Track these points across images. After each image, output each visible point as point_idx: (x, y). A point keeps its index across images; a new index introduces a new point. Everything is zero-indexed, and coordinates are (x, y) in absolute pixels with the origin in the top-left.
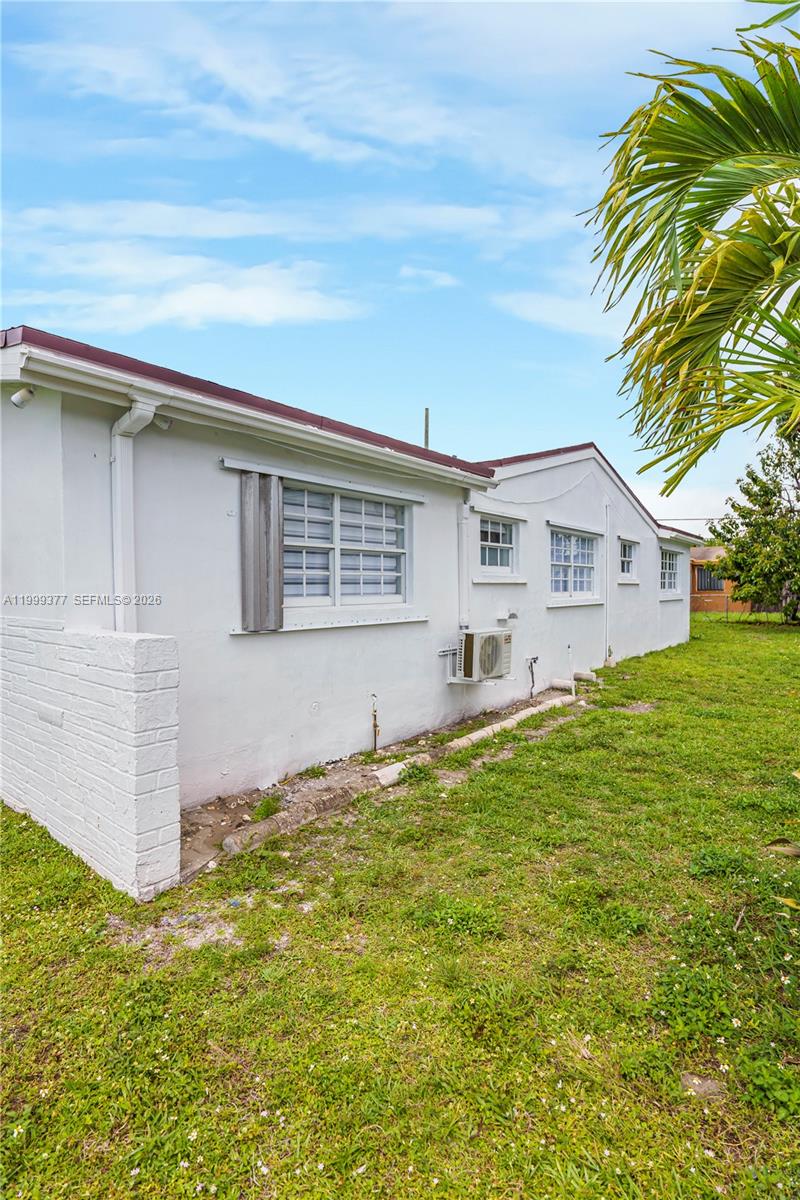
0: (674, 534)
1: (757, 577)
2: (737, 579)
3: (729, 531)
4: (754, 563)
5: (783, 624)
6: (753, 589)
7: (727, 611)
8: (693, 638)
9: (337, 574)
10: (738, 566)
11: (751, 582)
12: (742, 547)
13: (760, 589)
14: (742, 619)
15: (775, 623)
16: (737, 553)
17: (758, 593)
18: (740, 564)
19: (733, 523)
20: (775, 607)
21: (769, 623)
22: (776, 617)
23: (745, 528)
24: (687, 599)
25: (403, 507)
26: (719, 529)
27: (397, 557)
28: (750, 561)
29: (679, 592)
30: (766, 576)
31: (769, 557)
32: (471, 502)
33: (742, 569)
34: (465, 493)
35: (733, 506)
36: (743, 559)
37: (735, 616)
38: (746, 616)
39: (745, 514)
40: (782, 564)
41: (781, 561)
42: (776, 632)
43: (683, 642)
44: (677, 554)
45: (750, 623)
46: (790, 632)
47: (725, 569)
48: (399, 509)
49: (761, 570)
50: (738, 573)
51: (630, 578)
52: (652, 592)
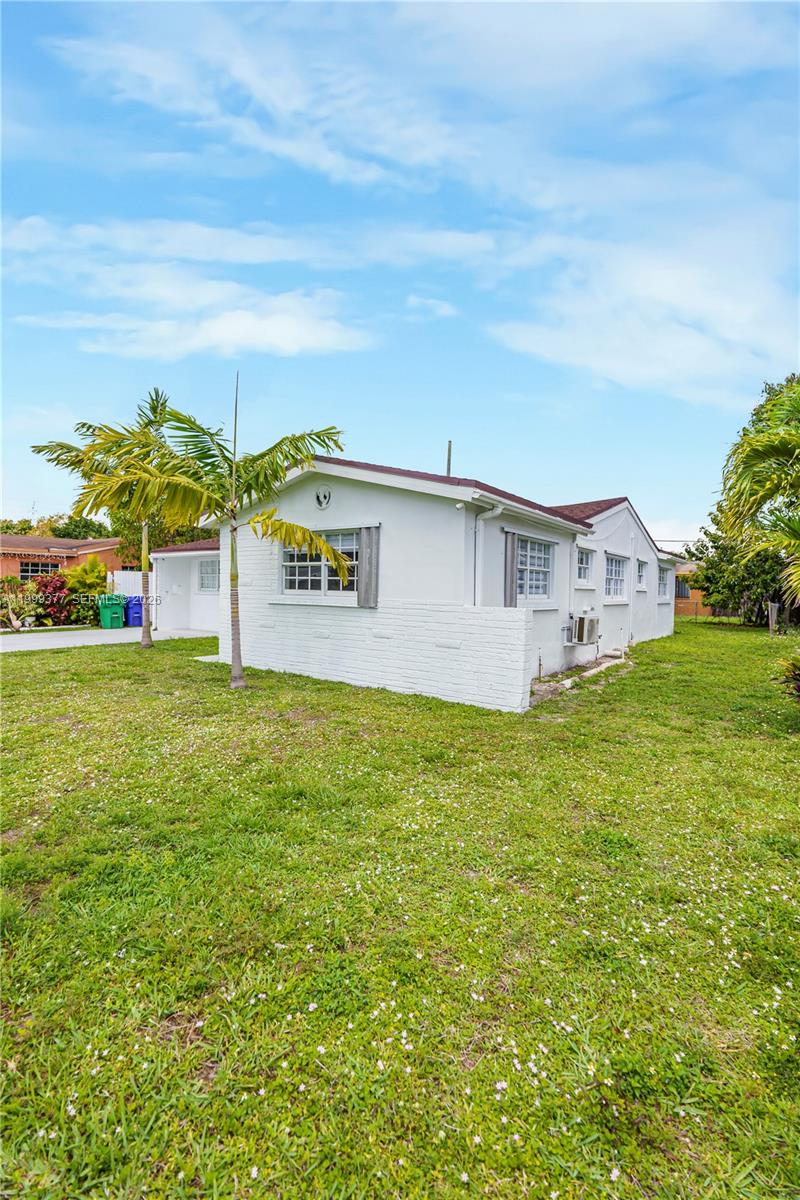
0: (670, 557)
1: (723, 588)
2: (706, 589)
3: (702, 552)
4: (721, 578)
5: (740, 625)
6: (720, 597)
7: (696, 614)
8: (676, 633)
9: (527, 583)
10: (708, 579)
11: (719, 592)
12: (711, 565)
13: (725, 597)
14: (709, 620)
15: (735, 625)
16: (707, 569)
17: (723, 600)
19: (704, 546)
20: (735, 612)
21: (730, 624)
22: (734, 620)
23: (714, 550)
24: (673, 602)
25: (549, 545)
26: (693, 550)
27: (545, 573)
28: (718, 575)
29: (668, 597)
30: (731, 587)
31: (734, 573)
32: (576, 542)
33: (711, 582)
34: (574, 536)
35: (705, 533)
36: (712, 574)
37: (701, 619)
38: (711, 619)
39: (714, 539)
40: (744, 579)
41: (743, 576)
42: (737, 630)
43: (670, 634)
44: (667, 570)
45: (715, 624)
46: (748, 631)
47: (696, 581)
48: (547, 547)
49: (727, 583)
50: (707, 585)
51: (643, 587)
52: (654, 597)
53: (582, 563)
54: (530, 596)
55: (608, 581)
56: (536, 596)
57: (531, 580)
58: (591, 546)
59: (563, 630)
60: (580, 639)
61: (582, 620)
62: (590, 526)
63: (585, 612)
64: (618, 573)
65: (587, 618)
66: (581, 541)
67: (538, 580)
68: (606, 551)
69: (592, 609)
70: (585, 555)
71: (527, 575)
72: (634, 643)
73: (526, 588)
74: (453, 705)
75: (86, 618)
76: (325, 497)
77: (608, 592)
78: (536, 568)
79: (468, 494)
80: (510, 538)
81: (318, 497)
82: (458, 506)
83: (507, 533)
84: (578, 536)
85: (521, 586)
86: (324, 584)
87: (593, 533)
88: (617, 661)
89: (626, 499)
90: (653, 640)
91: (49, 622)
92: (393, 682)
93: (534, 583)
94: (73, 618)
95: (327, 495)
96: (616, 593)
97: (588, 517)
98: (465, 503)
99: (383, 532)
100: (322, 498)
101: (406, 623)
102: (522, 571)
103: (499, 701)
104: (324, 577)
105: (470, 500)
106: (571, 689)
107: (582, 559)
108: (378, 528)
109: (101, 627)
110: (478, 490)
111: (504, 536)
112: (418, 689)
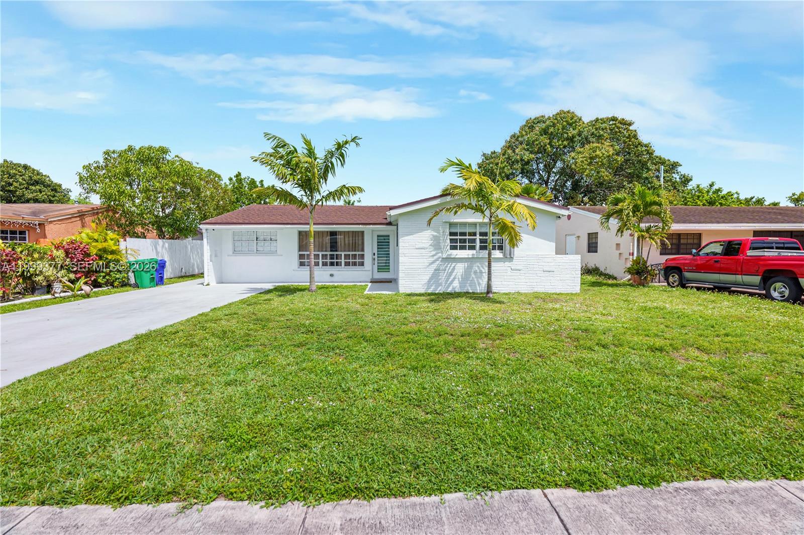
101: (528, 263)
104: (478, 244)
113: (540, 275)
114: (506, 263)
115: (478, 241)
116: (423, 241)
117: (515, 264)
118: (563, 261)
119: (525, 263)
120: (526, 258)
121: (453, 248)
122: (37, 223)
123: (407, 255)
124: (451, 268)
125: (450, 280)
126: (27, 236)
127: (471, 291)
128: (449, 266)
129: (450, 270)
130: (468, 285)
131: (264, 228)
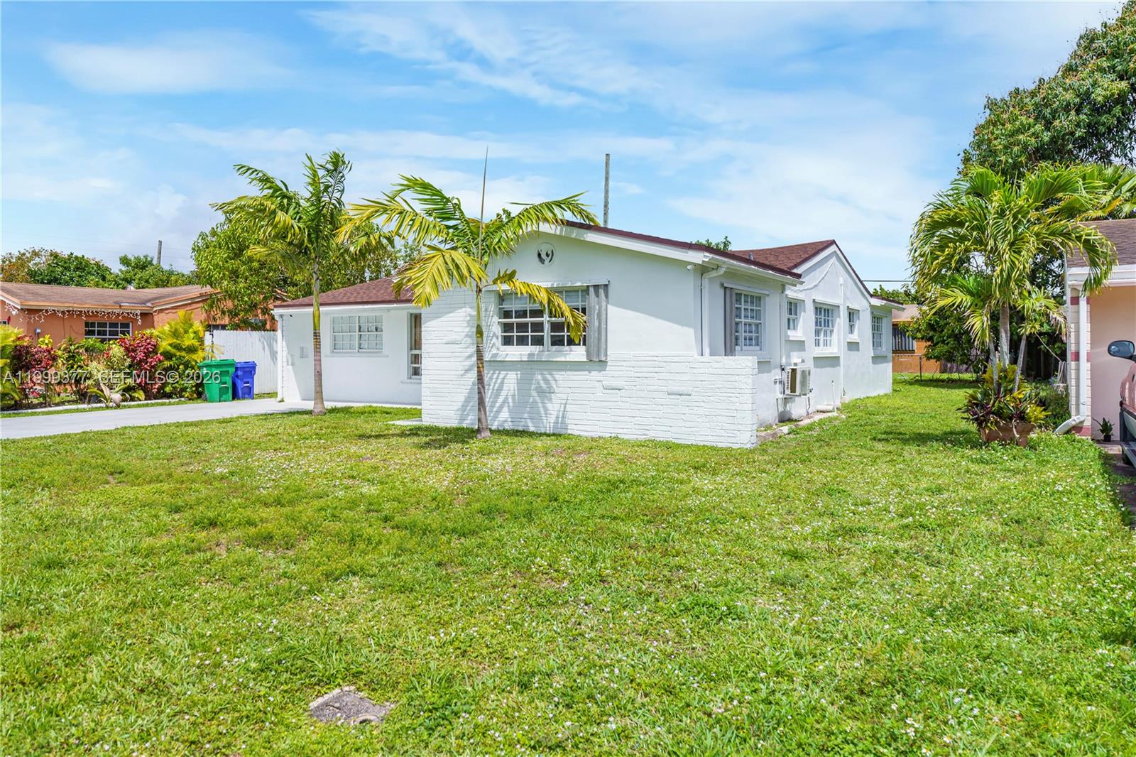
0: (884, 302)
1: (948, 337)
2: (930, 339)
5: (973, 381)
6: (946, 348)
7: (920, 369)
8: (893, 391)
9: (742, 335)
10: (931, 327)
11: (943, 342)
13: (952, 348)
14: (935, 377)
15: (966, 381)
17: (950, 352)
18: (933, 325)
20: (966, 365)
21: (961, 380)
22: (967, 375)
25: (760, 297)
27: (757, 325)
28: (942, 323)
29: (884, 349)
30: (957, 337)
32: (785, 293)
33: (935, 330)
34: (783, 288)
36: (936, 321)
37: (928, 374)
38: (938, 375)
43: (886, 392)
44: (881, 318)
45: (940, 381)
47: (918, 330)
48: (757, 300)
49: (953, 331)
50: (931, 333)
51: (854, 337)
52: (867, 350)
53: (791, 314)
54: (744, 348)
55: (817, 333)
56: (751, 348)
57: (745, 332)
58: (800, 296)
59: (775, 383)
60: (793, 390)
61: (794, 371)
62: (799, 276)
63: (795, 364)
64: (827, 323)
65: (799, 368)
66: (791, 293)
67: (751, 332)
68: (814, 300)
69: (803, 361)
70: (793, 307)
71: (742, 328)
72: (847, 399)
73: (742, 341)
74: (688, 446)
75: (184, 390)
76: (547, 255)
77: (817, 344)
78: (749, 320)
79: (699, 257)
80: (728, 292)
81: (539, 255)
82: (689, 267)
83: (725, 288)
84: (787, 286)
85: (737, 339)
86: (547, 340)
87: (802, 283)
88: (830, 414)
89: (833, 242)
90: (868, 398)
91: (140, 394)
92: (625, 431)
93: (748, 335)
94: (168, 389)
95: (550, 252)
96: (826, 344)
97: (796, 266)
98: (695, 265)
99: (611, 289)
100: (544, 256)
101: (636, 375)
102: (737, 324)
103: (730, 440)
104: (547, 333)
105: (701, 263)
106: (789, 434)
107: (790, 309)
108: (606, 286)
109: (206, 400)
110: (707, 254)
111: (722, 291)
112: (651, 435)
113: (663, 402)
114: (594, 373)
115: (547, 327)
116: (456, 329)
117: (611, 375)
118: (711, 370)
119: (632, 374)
120: (633, 363)
121: (507, 341)
122: (138, 312)
123: (432, 355)
124: (499, 381)
125: (498, 405)
126: (131, 330)
127: (532, 429)
128: (495, 376)
129: (497, 385)
130: (526, 416)
131: (351, 310)
